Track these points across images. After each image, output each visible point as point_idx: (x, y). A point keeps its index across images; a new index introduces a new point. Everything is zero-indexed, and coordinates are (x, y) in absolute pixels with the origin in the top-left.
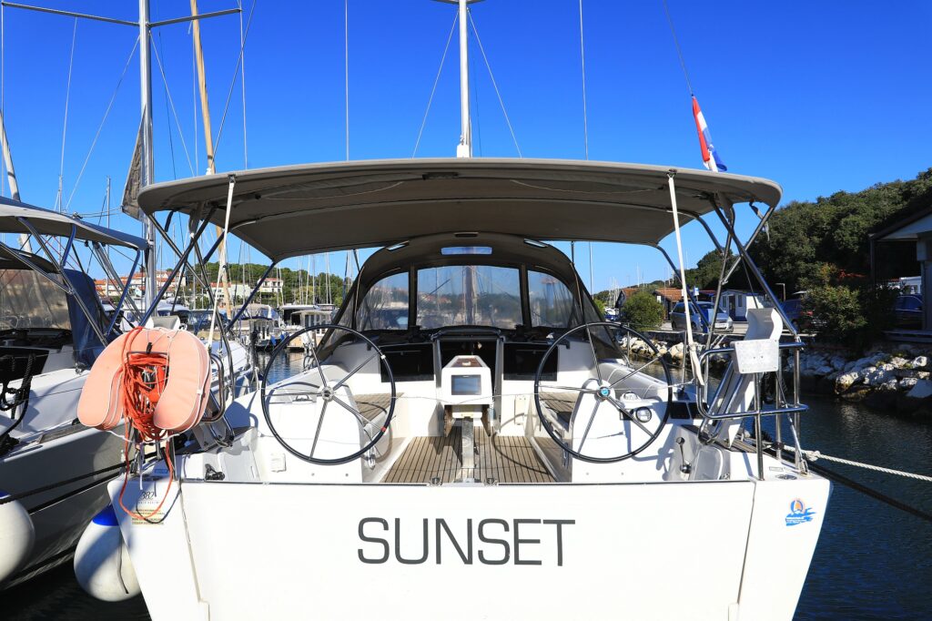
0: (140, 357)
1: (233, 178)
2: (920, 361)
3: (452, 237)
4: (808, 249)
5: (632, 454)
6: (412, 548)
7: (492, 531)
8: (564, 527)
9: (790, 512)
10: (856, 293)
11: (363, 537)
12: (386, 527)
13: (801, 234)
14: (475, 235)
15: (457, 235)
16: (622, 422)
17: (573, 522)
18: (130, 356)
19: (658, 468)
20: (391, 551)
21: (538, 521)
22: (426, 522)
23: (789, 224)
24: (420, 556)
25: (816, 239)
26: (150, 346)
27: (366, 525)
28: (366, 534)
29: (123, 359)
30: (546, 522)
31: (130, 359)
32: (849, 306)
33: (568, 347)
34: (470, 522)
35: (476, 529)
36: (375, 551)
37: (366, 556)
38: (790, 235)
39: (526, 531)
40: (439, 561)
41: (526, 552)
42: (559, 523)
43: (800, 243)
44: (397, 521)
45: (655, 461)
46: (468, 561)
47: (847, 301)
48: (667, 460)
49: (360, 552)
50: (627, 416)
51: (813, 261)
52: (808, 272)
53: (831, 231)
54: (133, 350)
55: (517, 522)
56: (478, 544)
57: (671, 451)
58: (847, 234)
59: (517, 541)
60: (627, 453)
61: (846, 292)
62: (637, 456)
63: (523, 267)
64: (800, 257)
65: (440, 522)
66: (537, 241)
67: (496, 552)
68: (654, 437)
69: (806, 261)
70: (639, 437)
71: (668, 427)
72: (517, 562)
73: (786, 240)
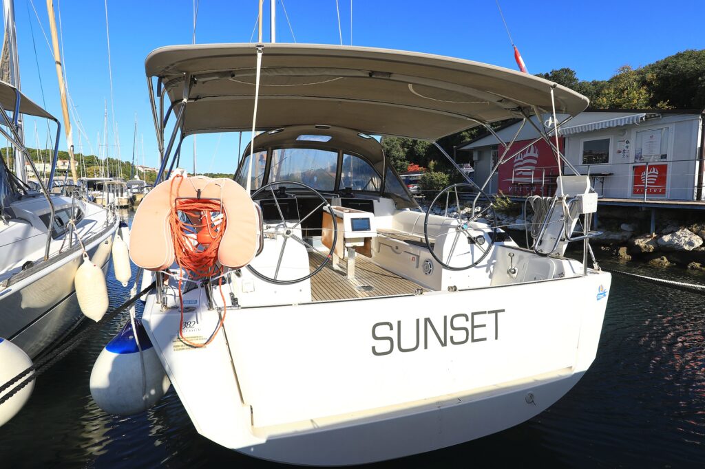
0: (187, 202)
1: (260, 49)
2: (478, 209)
3: (312, 128)
4: (402, 154)
5: (474, 265)
6: (408, 340)
7: (459, 322)
8: (499, 314)
9: (598, 293)
10: (448, 176)
11: (375, 337)
12: (391, 328)
13: (399, 147)
14: (328, 128)
15: (316, 127)
16: (469, 245)
17: (503, 311)
18: (177, 201)
19: (487, 272)
20: (396, 344)
21: (485, 312)
22: (418, 321)
23: (393, 141)
24: (414, 346)
25: (405, 149)
26: (199, 192)
27: (378, 328)
28: (378, 335)
29: (171, 206)
30: (490, 312)
31: (178, 204)
32: (444, 182)
33: (379, 201)
34: (445, 317)
35: (448, 322)
36: (383, 346)
37: (378, 351)
38: (393, 146)
39: (478, 320)
40: (426, 347)
41: (478, 333)
42: (496, 312)
43: (398, 151)
44: (399, 323)
45: (485, 268)
46: (444, 344)
47: (443, 180)
48: (492, 267)
49: (374, 348)
50: (472, 241)
51: (404, 160)
52: (401, 166)
53: (413, 146)
54: (181, 196)
55: (473, 314)
56: (450, 332)
57: (494, 261)
58: (421, 147)
59: (473, 327)
60: (471, 264)
61: (443, 175)
62: (477, 265)
63: (341, 152)
64: (398, 159)
65: (427, 320)
66: (367, 135)
67: (460, 336)
68: (486, 253)
69: (401, 160)
70: (478, 253)
71: (493, 247)
72: (473, 341)
73: (391, 149)
